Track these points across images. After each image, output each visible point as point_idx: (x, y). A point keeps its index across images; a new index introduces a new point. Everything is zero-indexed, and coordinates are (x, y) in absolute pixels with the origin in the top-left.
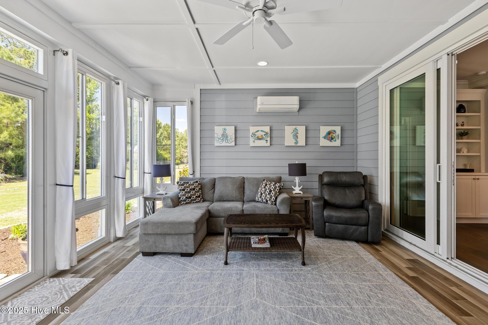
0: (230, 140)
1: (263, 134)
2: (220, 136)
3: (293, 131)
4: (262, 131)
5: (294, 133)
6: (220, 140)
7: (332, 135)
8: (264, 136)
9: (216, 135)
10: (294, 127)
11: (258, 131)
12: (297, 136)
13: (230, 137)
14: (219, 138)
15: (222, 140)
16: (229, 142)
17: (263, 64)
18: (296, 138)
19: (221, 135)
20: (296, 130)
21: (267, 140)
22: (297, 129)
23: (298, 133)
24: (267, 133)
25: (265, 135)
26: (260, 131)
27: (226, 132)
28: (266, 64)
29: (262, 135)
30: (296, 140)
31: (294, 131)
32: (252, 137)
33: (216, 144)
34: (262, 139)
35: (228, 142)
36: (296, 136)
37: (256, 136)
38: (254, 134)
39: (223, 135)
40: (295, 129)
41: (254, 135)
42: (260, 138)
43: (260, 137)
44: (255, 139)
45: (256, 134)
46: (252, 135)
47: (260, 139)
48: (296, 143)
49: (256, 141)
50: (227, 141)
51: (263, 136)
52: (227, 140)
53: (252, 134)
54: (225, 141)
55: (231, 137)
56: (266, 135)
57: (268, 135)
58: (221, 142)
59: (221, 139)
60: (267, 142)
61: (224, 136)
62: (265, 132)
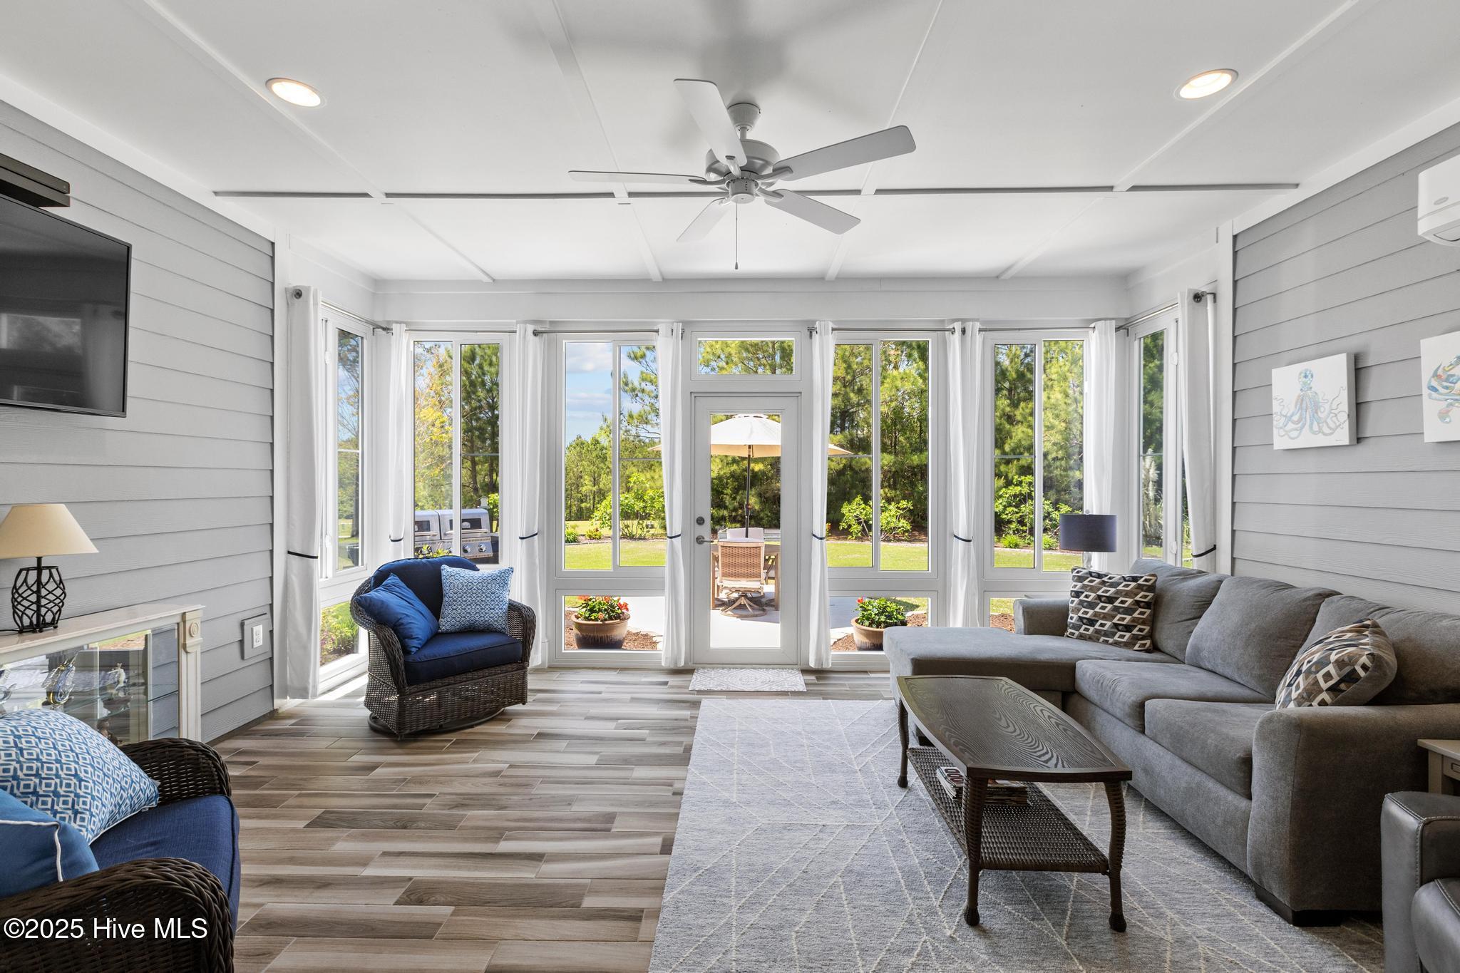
0: (1329, 420)
2: (1292, 408)
6: (1290, 426)
9: (1276, 408)
13: (1327, 406)
14: (1285, 416)
15: (1299, 422)
16: (1326, 430)
19: (1294, 402)
27: (1312, 385)
28: (1226, 79)
32: (1434, 395)
33: (1280, 443)
35: (1320, 431)
39: (1301, 400)
41: (1447, 380)
46: (1434, 383)
50: (1316, 428)
52: (1315, 423)
53: (1436, 373)
54: (1311, 427)
55: (1334, 407)
58: (1294, 434)
59: (1296, 418)
61: (1304, 406)
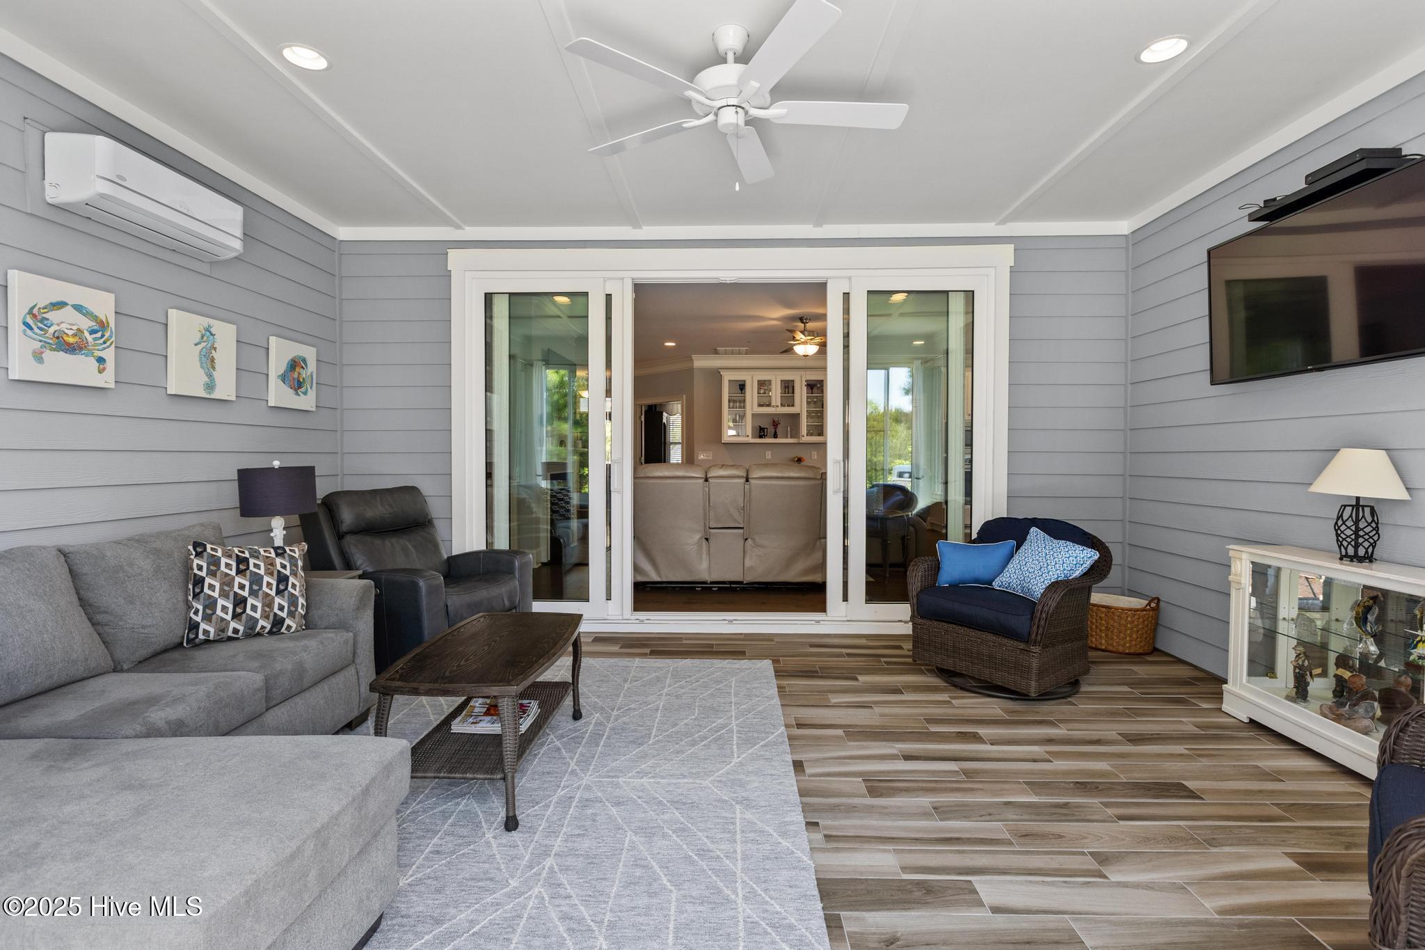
1: (86, 324)
3: (199, 335)
4: (78, 308)
5: (203, 344)
7: (299, 373)
8: (90, 338)
10: (206, 321)
11: (60, 305)
12: (213, 360)
17: (305, 58)
18: (209, 366)
20: (208, 334)
21: (101, 360)
22: (213, 330)
23: (215, 349)
24: (103, 326)
25: (92, 332)
26: (69, 307)
29: (79, 330)
30: (210, 376)
31: (202, 337)
34: (81, 349)
36: (209, 361)
37: (51, 330)
38: (36, 318)
40: (208, 330)
42: (68, 344)
43: (71, 340)
44: (46, 344)
45: (53, 316)
47: (71, 349)
48: (210, 387)
49: (48, 355)
51: (87, 334)
53: (31, 312)
56: (99, 335)
57: (107, 335)
60: (104, 369)
62: (95, 318)
